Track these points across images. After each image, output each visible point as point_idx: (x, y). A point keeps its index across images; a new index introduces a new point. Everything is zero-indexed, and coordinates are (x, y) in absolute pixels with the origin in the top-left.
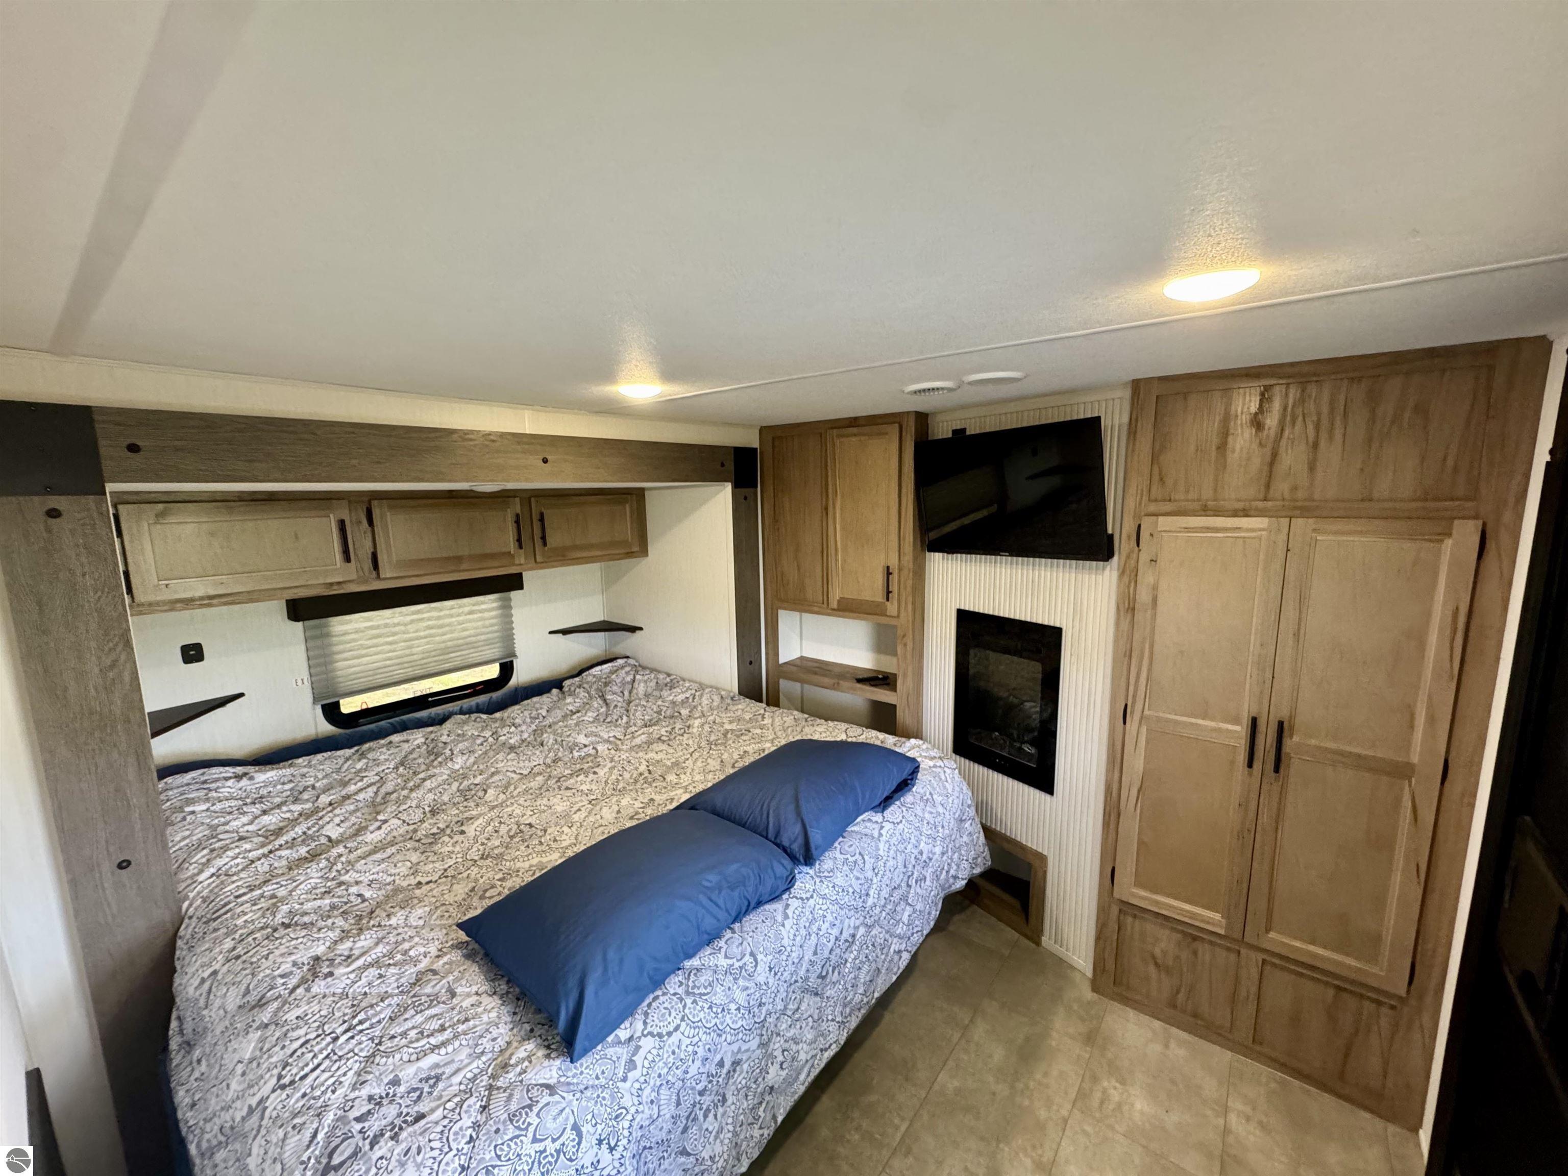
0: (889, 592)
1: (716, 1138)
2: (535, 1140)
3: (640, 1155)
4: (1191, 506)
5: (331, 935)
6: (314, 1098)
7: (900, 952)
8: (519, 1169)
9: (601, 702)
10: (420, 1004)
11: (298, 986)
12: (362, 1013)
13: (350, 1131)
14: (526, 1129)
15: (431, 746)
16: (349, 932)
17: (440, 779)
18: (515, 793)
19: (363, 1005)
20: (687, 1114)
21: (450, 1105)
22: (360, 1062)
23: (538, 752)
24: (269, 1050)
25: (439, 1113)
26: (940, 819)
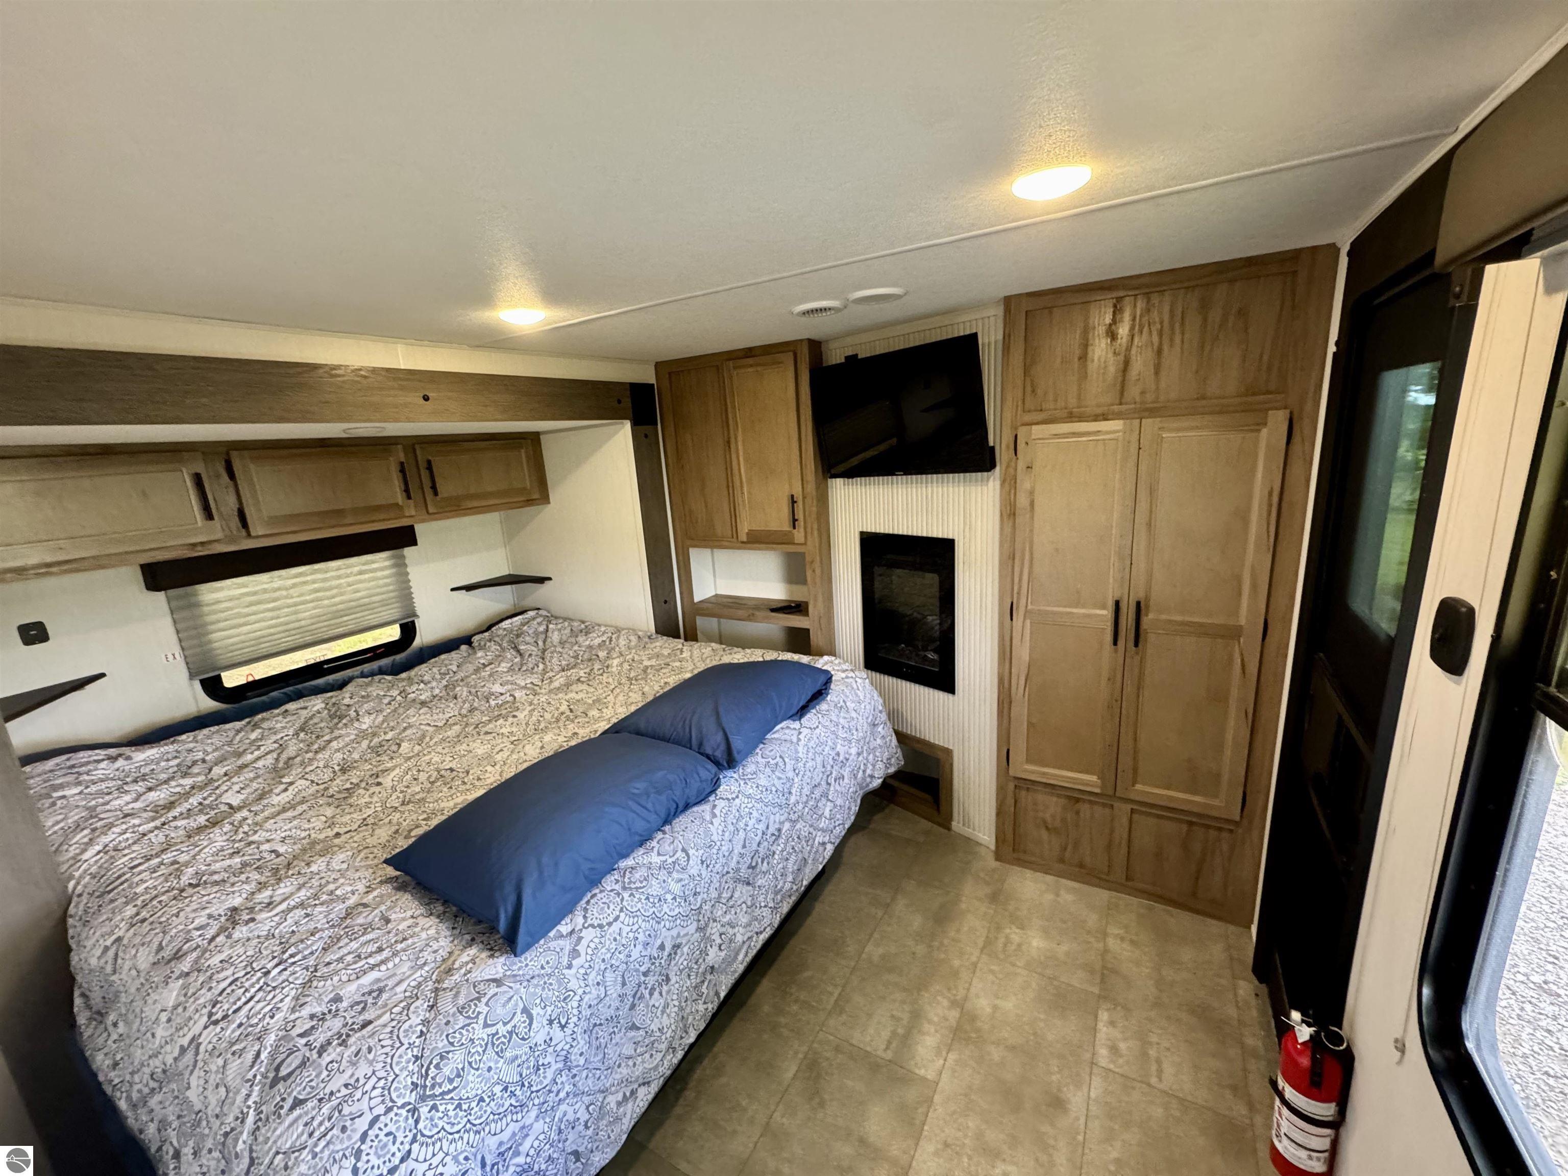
0: (795, 520)
1: (663, 1012)
2: (486, 1025)
3: (591, 1031)
4: (1058, 414)
5: (248, 888)
6: (252, 1026)
7: (824, 844)
8: (473, 1051)
9: (514, 653)
10: (353, 934)
11: (218, 935)
12: (293, 948)
13: (294, 1046)
14: (477, 1017)
15: (333, 710)
16: (265, 883)
17: (347, 739)
18: (431, 743)
19: (292, 941)
20: (633, 993)
21: (395, 1010)
22: (297, 989)
23: (452, 705)
24: (194, 994)
25: (386, 1018)
26: (853, 723)
